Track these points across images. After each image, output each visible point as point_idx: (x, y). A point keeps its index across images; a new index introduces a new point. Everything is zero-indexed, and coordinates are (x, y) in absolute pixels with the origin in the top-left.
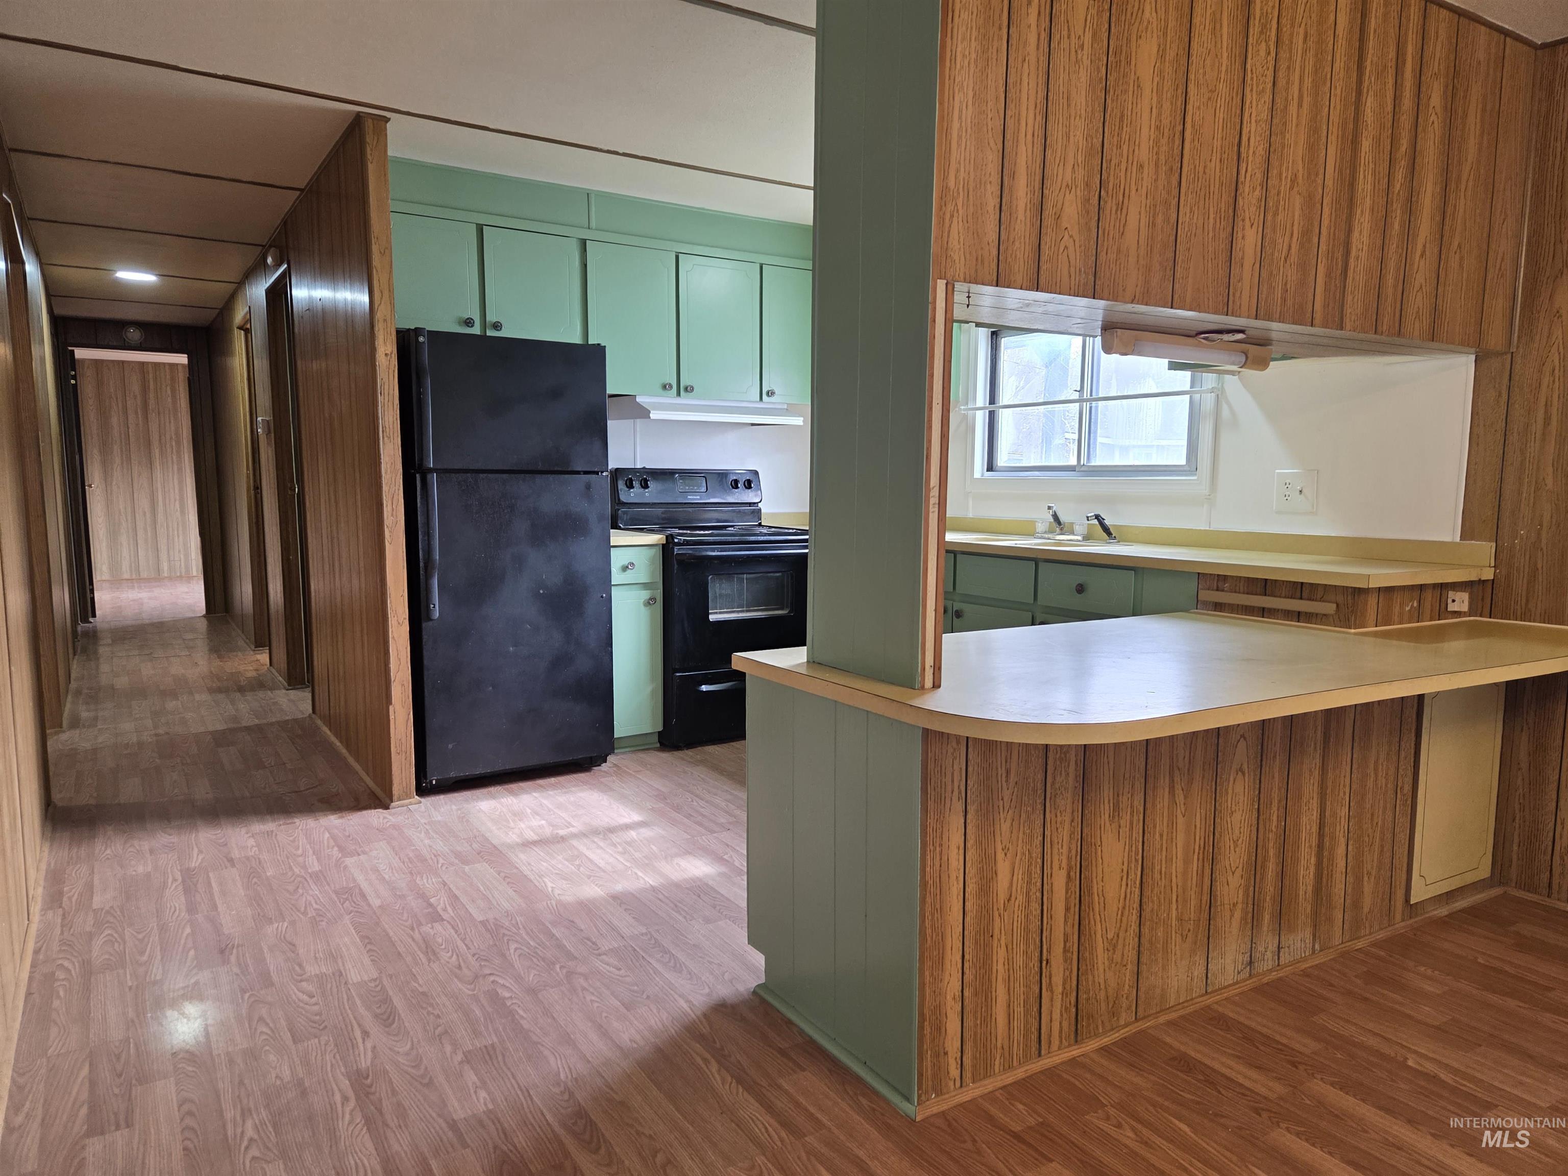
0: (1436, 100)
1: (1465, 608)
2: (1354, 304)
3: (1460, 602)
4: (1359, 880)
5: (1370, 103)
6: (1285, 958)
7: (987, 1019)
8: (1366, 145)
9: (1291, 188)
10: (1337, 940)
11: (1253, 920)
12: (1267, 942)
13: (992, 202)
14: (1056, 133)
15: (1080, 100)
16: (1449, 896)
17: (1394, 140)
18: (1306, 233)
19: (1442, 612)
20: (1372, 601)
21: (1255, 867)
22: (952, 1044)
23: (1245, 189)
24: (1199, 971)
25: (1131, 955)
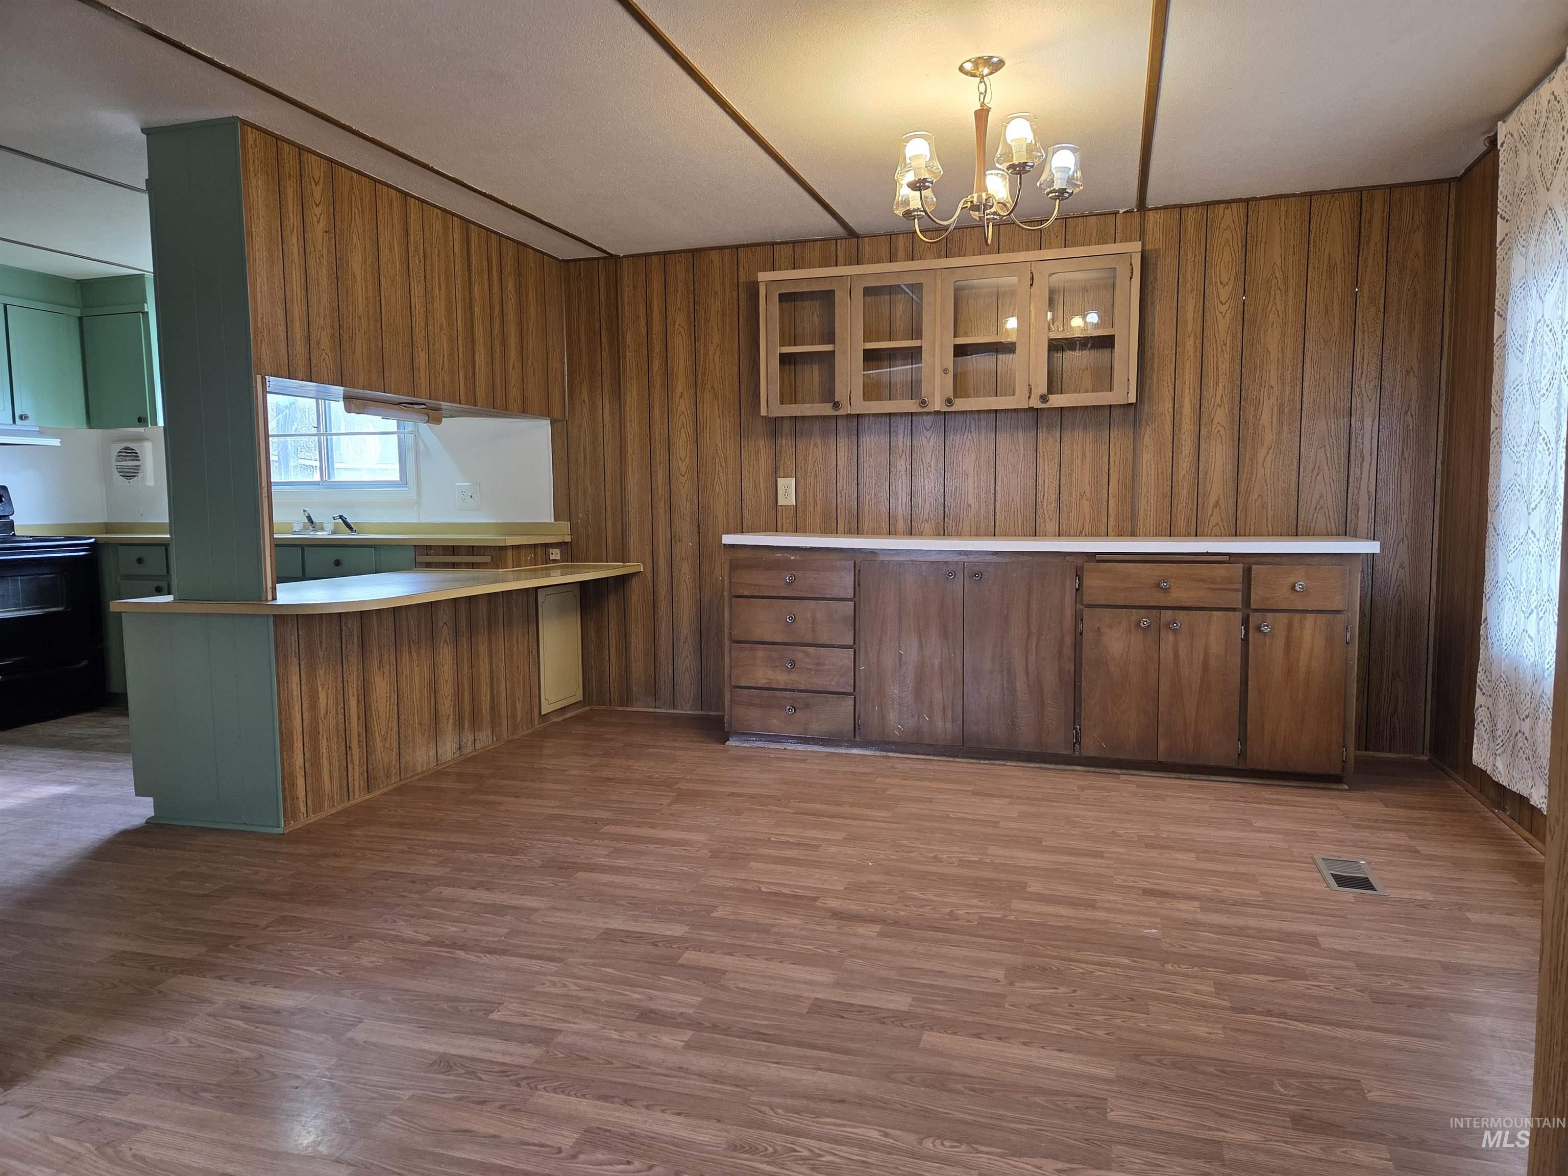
0: (511, 286)
1: (558, 558)
2: (481, 391)
3: (555, 554)
4: (514, 702)
5: (476, 289)
6: (478, 746)
7: (319, 779)
8: (477, 310)
9: (441, 331)
10: (505, 736)
11: (459, 724)
12: (468, 737)
13: (283, 335)
14: (313, 299)
15: (324, 282)
16: (563, 710)
17: (491, 308)
18: (451, 355)
19: (548, 560)
20: (510, 553)
21: (458, 697)
22: (301, 794)
23: (417, 331)
24: (432, 753)
25: (395, 744)
